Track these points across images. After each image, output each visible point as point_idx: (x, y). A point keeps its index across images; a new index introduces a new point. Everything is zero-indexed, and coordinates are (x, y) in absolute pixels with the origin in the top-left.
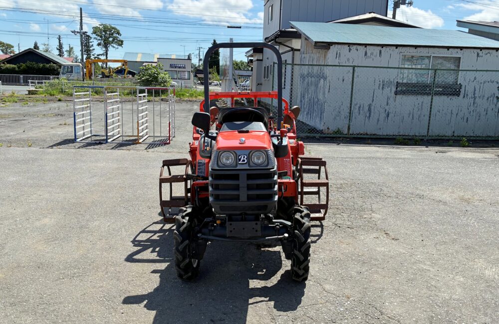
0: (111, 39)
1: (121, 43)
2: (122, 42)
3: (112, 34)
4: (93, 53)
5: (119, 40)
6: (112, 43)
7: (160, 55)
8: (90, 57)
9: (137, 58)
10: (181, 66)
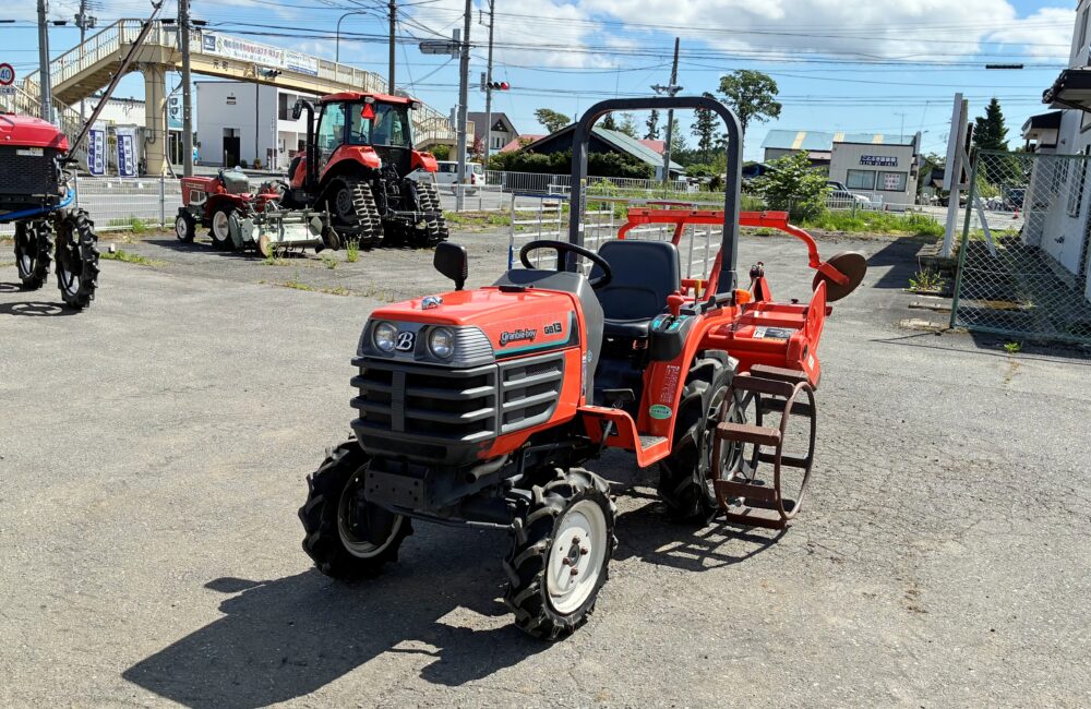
0: (755, 102)
1: (775, 110)
2: (778, 107)
3: (760, 91)
4: (715, 132)
5: (773, 105)
6: (757, 109)
7: (846, 136)
8: (709, 138)
9: (792, 143)
10: (888, 160)
